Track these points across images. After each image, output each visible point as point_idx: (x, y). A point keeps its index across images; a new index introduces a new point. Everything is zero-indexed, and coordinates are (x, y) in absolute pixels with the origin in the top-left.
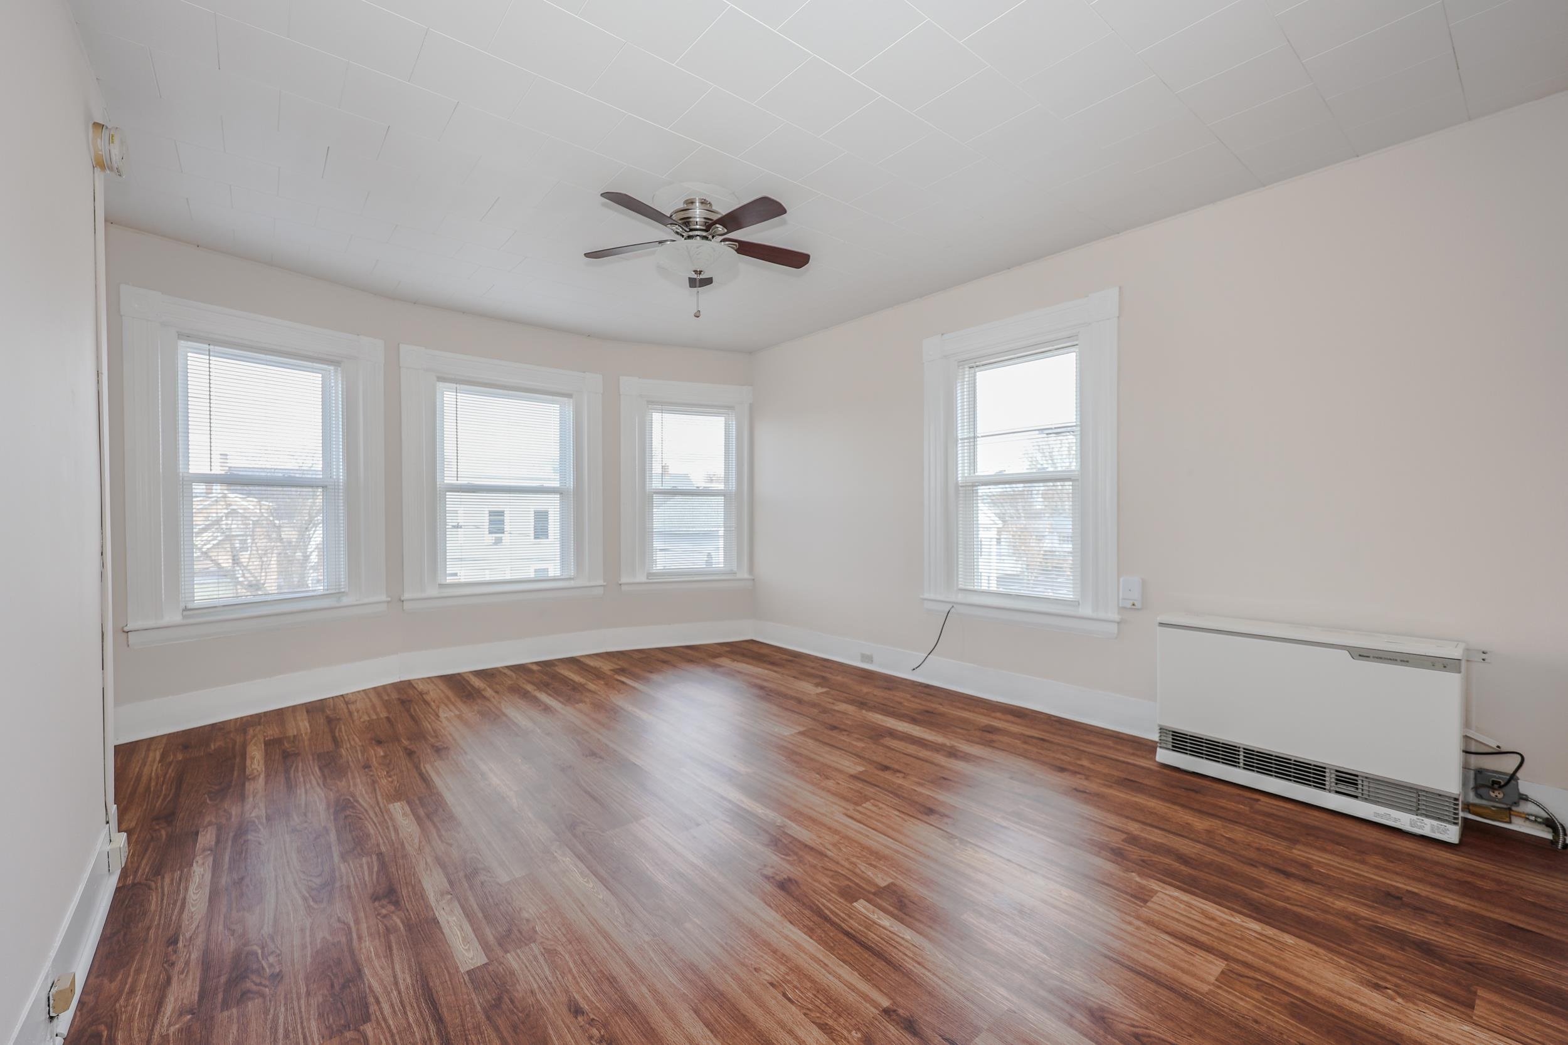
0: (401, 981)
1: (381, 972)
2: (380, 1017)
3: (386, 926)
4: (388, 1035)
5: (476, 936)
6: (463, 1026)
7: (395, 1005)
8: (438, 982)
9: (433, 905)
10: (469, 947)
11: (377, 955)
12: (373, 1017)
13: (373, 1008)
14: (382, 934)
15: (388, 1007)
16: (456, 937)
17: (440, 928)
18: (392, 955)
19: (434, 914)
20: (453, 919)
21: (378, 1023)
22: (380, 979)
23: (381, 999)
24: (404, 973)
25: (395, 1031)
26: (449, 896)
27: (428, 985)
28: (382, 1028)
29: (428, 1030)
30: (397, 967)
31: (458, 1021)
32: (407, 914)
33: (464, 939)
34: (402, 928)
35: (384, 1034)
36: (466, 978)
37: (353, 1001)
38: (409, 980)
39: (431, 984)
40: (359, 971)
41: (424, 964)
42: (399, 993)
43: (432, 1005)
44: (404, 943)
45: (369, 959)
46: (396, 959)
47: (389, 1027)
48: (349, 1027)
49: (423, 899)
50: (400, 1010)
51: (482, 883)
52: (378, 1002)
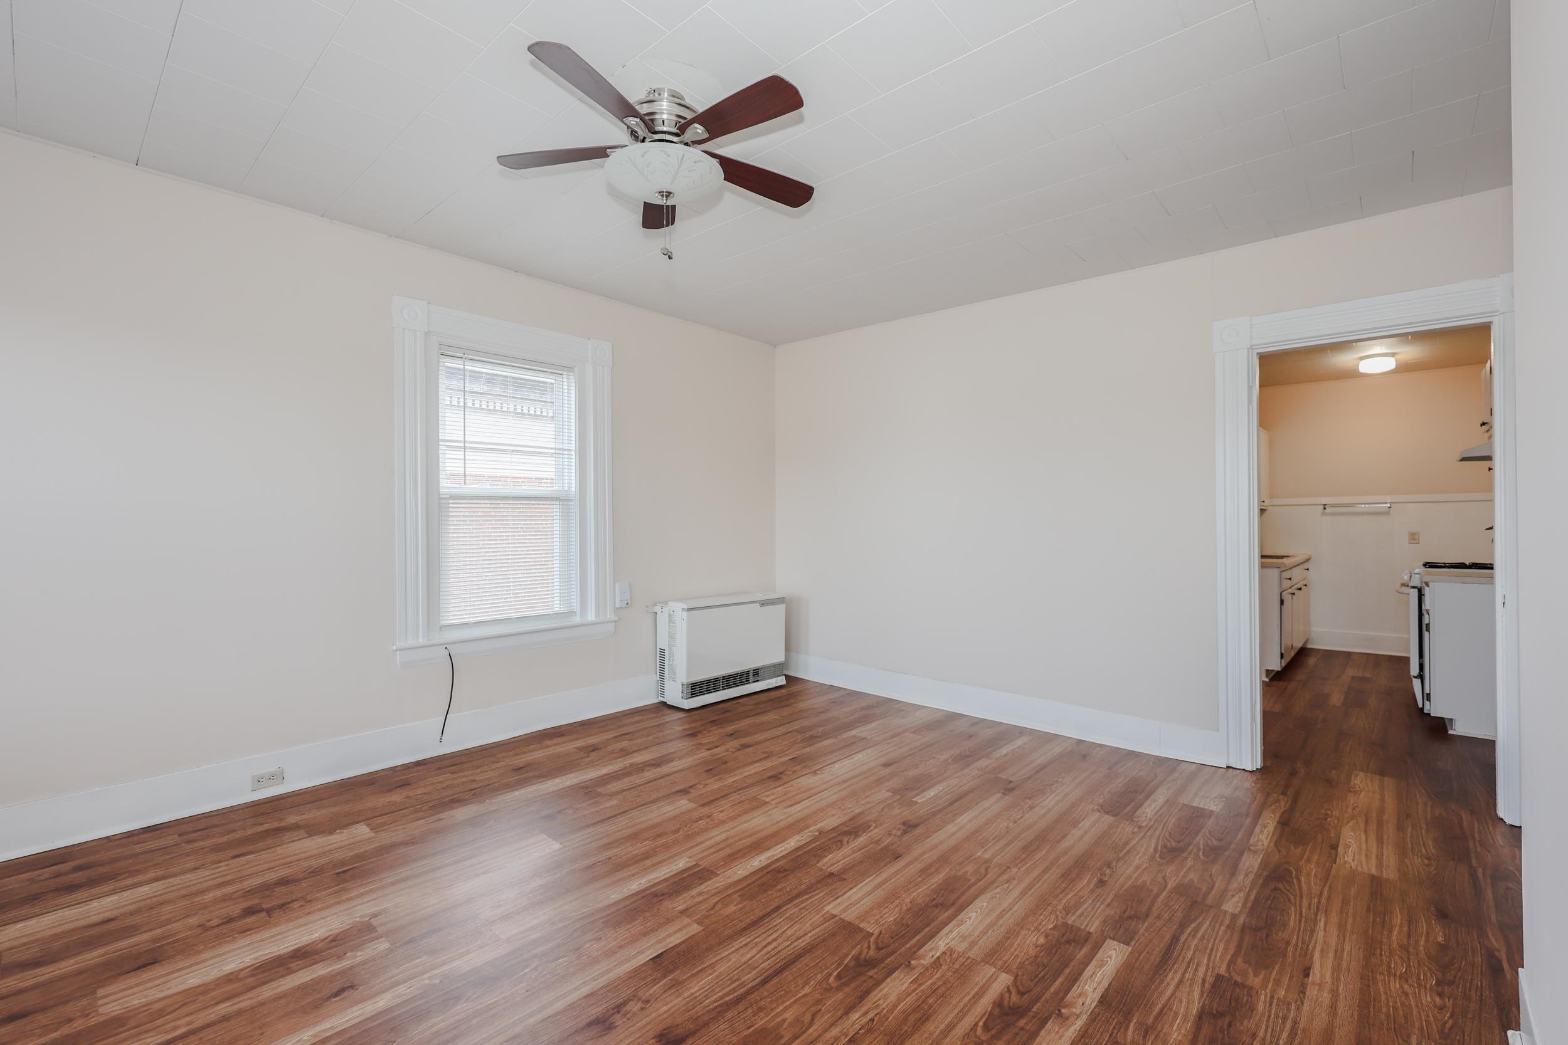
0: (1176, 980)
1: (1184, 1000)
2: (1210, 970)
3: (1145, 1037)
4: (1213, 956)
5: (1092, 960)
6: (1165, 925)
7: (1194, 969)
8: (1152, 958)
9: (1085, 1017)
10: (1106, 958)
11: (1176, 1017)
12: (1215, 974)
13: (1210, 980)
14: (1155, 1033)
15: (1200, 972)
16: (1105, 972)
17: (1107, 990)
18: (1164, 1006)
19: (1095, 1007)
20: (1089, 988)
21: (1214, 968)
22: (1189, 995)
23: (1201, 981)
24: (1168, 984)
25: (1207, 955)
26: (1063, 1011)
27: (1161, 961)
28: (1213, 963)
29: (1186, 940)
30: (1169, 992)
31: (1165, 929)
32: (1116, 1031)
33: (1101, 966)
34: (1134, 1021)
35: (1215, 960)
36: (1133, 943)
37: (1221, 997)
38: (1170, 975)
39: (1158, 959)
40: (1200, 1017)
41: (1149, 977)
42: (1184, 974)
43: (1170, 949)
44: (1146, 1005)
45: (1185, 1018)
46: (1164, 1000)
47: (1209, 960)
48: (1235, 983)
49: (1086, 1032)
50: (1193, 964)
51: (1023, 994)
52: (1204, 980)
